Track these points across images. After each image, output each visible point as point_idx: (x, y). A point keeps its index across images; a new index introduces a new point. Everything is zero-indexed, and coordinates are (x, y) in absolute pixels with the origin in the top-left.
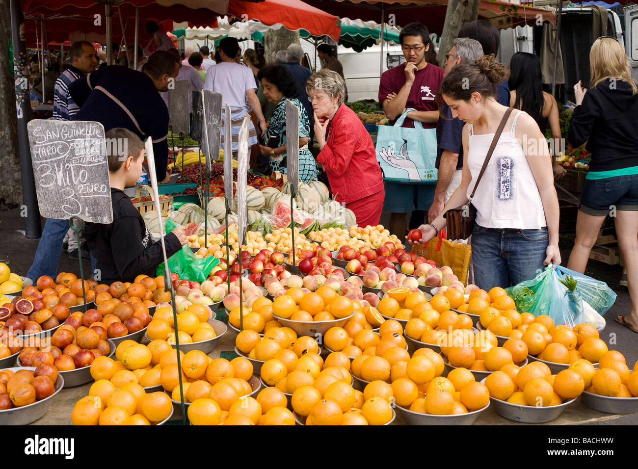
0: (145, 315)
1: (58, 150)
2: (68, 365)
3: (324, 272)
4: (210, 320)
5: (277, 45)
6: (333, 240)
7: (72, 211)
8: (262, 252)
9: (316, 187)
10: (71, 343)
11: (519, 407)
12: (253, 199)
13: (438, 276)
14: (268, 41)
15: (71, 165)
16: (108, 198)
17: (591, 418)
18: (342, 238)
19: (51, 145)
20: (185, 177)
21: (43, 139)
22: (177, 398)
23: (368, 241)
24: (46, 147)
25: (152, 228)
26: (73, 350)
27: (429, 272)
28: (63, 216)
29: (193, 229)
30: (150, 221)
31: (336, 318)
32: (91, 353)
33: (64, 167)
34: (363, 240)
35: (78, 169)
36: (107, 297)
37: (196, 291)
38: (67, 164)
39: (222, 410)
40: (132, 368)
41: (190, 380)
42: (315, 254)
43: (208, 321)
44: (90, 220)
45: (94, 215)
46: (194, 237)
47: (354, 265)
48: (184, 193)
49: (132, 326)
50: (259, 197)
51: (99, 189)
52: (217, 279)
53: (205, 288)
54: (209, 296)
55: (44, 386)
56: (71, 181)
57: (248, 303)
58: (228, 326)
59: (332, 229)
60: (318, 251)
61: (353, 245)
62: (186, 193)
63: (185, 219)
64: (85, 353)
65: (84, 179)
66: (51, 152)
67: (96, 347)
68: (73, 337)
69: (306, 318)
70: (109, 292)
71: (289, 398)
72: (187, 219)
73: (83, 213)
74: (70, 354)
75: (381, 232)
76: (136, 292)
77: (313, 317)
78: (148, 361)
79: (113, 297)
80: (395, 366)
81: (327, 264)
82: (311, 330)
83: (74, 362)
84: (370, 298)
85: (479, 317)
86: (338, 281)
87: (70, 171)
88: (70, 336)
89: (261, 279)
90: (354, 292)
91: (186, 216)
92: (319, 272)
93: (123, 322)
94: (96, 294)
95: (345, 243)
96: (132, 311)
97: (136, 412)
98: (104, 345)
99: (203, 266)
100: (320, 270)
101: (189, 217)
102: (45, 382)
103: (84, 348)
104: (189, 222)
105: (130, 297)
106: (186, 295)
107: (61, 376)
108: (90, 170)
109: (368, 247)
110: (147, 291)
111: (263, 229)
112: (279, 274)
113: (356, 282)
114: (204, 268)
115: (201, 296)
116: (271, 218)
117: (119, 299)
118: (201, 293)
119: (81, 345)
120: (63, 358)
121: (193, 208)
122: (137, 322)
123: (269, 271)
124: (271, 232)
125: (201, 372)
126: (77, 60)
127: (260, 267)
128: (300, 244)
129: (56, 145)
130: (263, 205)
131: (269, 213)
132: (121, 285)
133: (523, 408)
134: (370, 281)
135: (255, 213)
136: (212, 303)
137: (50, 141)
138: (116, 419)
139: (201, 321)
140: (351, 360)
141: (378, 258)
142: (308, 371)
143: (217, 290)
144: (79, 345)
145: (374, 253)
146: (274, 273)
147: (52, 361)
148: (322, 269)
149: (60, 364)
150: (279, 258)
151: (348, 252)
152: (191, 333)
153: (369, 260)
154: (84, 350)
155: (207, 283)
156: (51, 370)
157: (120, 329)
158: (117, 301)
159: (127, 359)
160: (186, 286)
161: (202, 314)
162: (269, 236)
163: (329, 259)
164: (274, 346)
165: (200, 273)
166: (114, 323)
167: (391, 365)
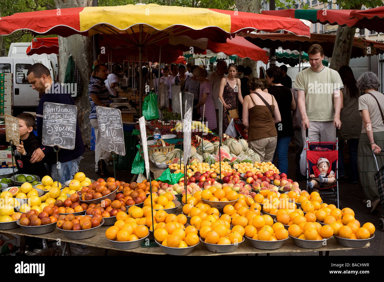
0: (144, 197)
1: (106, 120)
2: (107, 215)
3: (234, 182)
4: (174, 200)
5: (243, 63)
6: (244, 168)
7: (112, 149)
8: (207, 172)
9: (241, 142)
10: (109, 206)
11: (301, 240)
12: (208, 147)
13: (289, 186)
14: (238, 60)
15: (111, 128)
16: (123, 144)
17: (338, 248)
18: (248, 167)
19: (104, 118)
20: (179, 135)
21: (101, 115)
22: (151, 230)
23: (262, 169)
24: (102, 118)
25: (157, 160)
26: (110, 209)
27: (286, 184)
28: (109, 150)
29: (176, 161)
30: (155, 157)
31: (230, 201)
32: (118, 211)
33: (108, 129)
34: (259, 169)
35: (113, 129)
36: (128, 189)
37: (171, 188)
38: (109, 127)
39: (169, 234)
40: (135, 217)
41: (158, 222)
42: (232, 174)
43: (173, 201)
44: (117, 153)
45: (119, 151)
46: (175, 165)
47: (250, 180)
48: (177, 144)
49: (137, 201)
50: (211, 146)
51: (120, 139)
52: (181, 183)
53: (175, 187)
54: (176, 191)
55: (96, 222)
56: (111, 135)
57: (193, 194)
58: (181, 203)
59: (245, 163)
60: (234, 173)
61: (254, 171)
62: (178, 144)
63: (173, 156)
64: (115, 210)
65: (115, 135)
66: (104, 121)
67: (120, 208)
68: (110, 204)
69: (216, 200)
70: (130, 187)
71: (199, 231)
72: (175, 156)
73: (115, 150)
74: (108, 211)
75: (270, 165)
76: (142, 187)
77: (219, 200)
78: (142, 215)
79: (131, 189)
80: (250, 221)
81: (236, 179)
82: (217, 206)
83: (110, 214)
84: (252, 195)
85: (301, 205)
86: (239, 186)
87: (110, 130)
88: (109, 203)
89: (203, 184)
90: (245, 191)
91: (174, 155)
92: (232, 182)
93: (133, 199)
94: (124, 187)
95: (249, 170)
96: (138, 194)
97: (133, 233)
98: (124, 208)
99: (176, 177)
100: (232, 181)
101: (176, 156)
102: (96, 220)
103: (114, 208)
104: (175, 157)
105: (139, 189)
106: (165, 190)
107: (103, 219)
108: (116, 130)
109: (260, 172)
110: (147, 187)
111: (211, 162)
112: (212, 183)
113: (248, 188)
114: (177, 178)
115: (172, 190)
116: (214, 157)
117: (134, 190)
118: (172, 189)
119: (113, 207)
120: (105, 212)
121: (178, 151)
122: (139, 199)
123: (207, 181)
124: (214, 164)
125: (163, 219)
126: (98, 74)
127: (203, 179)
128: (227, 169)
129: (105, 118)
130: (213, 150)
131: (215, 154)
132: (135, 184)
133: (304, 241)
134: (255, 187)
135: (208, 154)
136: (176, 194)
137: (104, 116)
138: (124, 235)
139: (169, 201)
140: (232, 219)
141: (264, 177)
142: (211, 221)
143: (180, 188)
144: (112, 207)
145: (262, 175)
146: (210, 182)
147: (100, 213)
148: (233, 181)
149: (104, 215)
150: (214, 175)
151: (249, 174)
152: (164, 205)
153: (259, 178)
154: (114, 209)
155: (176, 185)
156: (99, 216)
157: (132, 202)
158: (133, 191)
159: (132, 213)
160: (166, 186)
161: (170, 197)
162: (212, 165)
163: (238, 177)
164: (198, 211)
165: (174, 181)
166: (129, 199)
167: (249, 221)
